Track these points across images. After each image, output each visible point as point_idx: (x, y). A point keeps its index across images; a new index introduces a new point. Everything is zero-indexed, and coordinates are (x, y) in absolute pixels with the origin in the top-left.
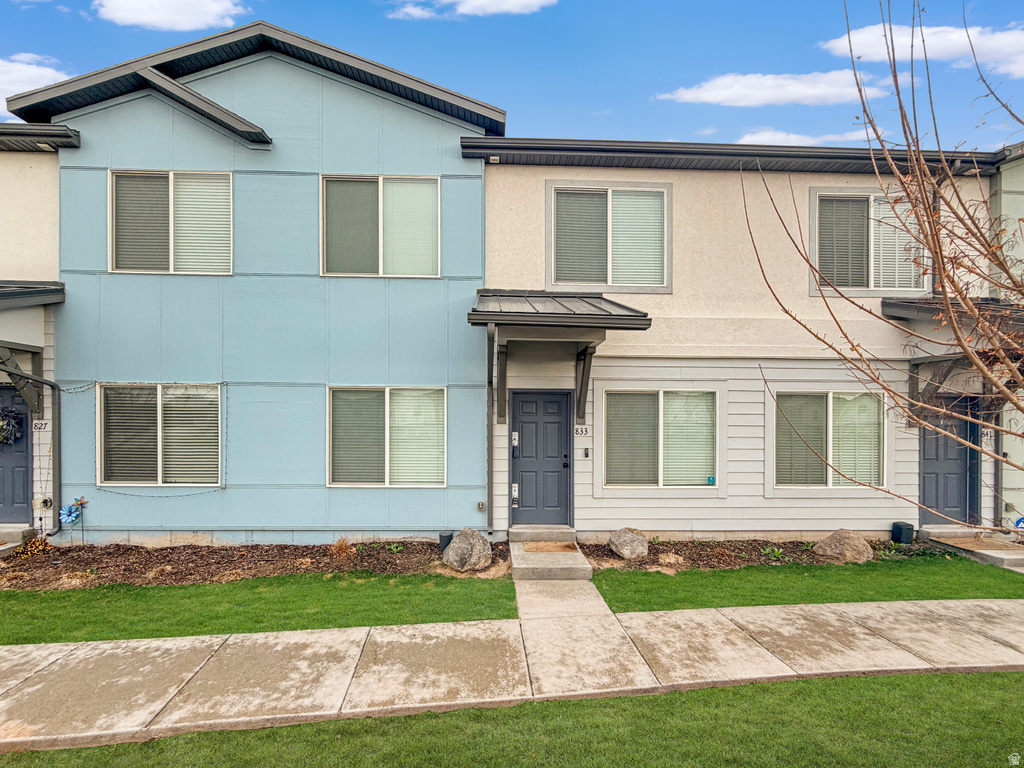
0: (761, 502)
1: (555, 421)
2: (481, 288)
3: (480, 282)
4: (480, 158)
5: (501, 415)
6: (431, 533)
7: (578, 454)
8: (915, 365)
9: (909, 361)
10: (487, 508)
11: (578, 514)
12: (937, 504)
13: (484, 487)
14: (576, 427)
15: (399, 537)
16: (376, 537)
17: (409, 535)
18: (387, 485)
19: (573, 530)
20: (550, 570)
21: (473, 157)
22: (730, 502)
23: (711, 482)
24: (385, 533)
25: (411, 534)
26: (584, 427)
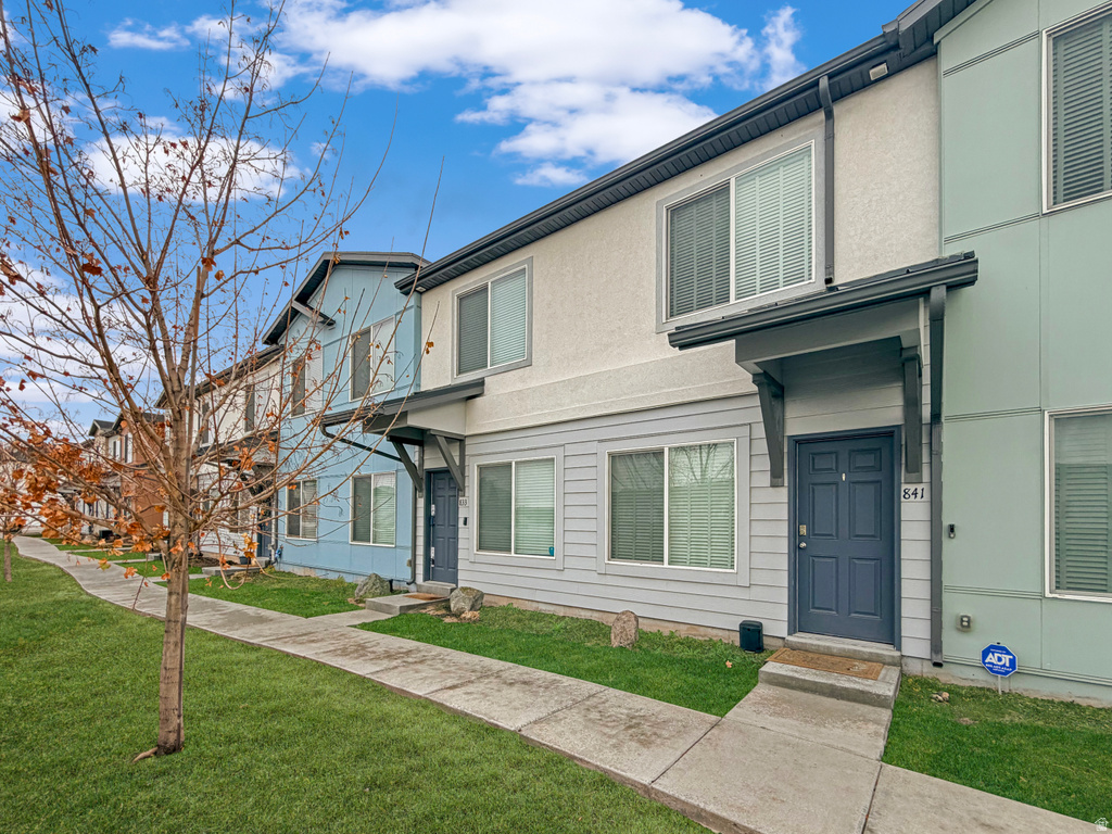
0: (594, 578)
7: (461, 522)
10: (412, 565)
13: (411, 548)
18: (372, 544)
22: (567, 575)
23: (551, 553)
26: (464, 498)
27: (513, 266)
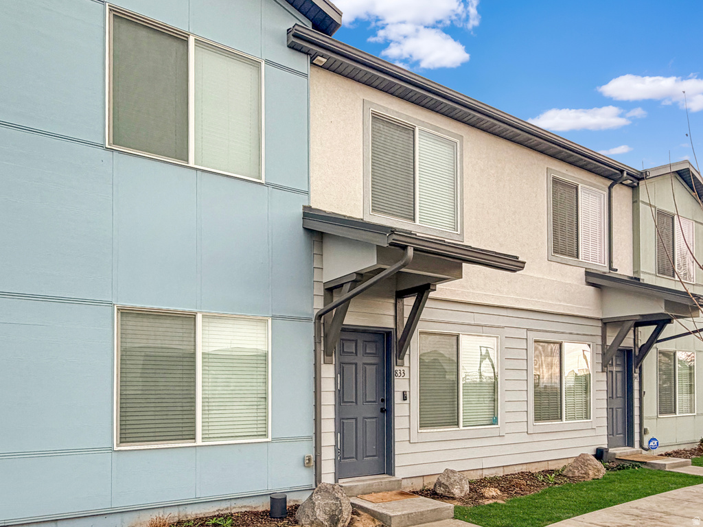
0: (526, 438)
1: (372, 362)
2: (307, 205)
3: (306, 197)
4: (307, 54)
5: (328, 353)
6: (252, 500)
7: (398, 397)
8: (606, 323)
9: (602, 320)
10: (315, 463)
11: (398, 461)
12: (613, 433)
13: (310, 438)
14: (396, 368)
15: (212, 510)
16: (182, 514)
17: (224, 505)
18: (199, 442)
19: (393, 479)
20: (422, 514)
21: (300, 51)
22: (508, 439)
23: (494, 421)
24: (196, 507)
25: (227, 505)
26: (402, 368)
27: (449, 133)
